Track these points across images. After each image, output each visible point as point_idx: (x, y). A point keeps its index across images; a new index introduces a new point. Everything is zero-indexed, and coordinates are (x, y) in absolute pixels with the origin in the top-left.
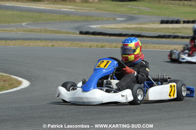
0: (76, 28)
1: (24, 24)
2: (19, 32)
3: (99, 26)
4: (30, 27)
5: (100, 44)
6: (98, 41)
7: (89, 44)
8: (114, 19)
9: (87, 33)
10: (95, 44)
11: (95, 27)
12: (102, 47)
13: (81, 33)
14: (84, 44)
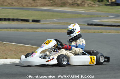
0: (85, 22)
1: (55, 20)
2: (52, 24)
3: (98, 21)
4: (59, 21)
5: (100, 31)
6: (99, 29)
7: (93, 31)
8: (107, 16)
9: (92, 25)
10: (97, 31)
11: (96, 21)
12: (101, 33)
13: (88, 25)
14: (90, 31)
